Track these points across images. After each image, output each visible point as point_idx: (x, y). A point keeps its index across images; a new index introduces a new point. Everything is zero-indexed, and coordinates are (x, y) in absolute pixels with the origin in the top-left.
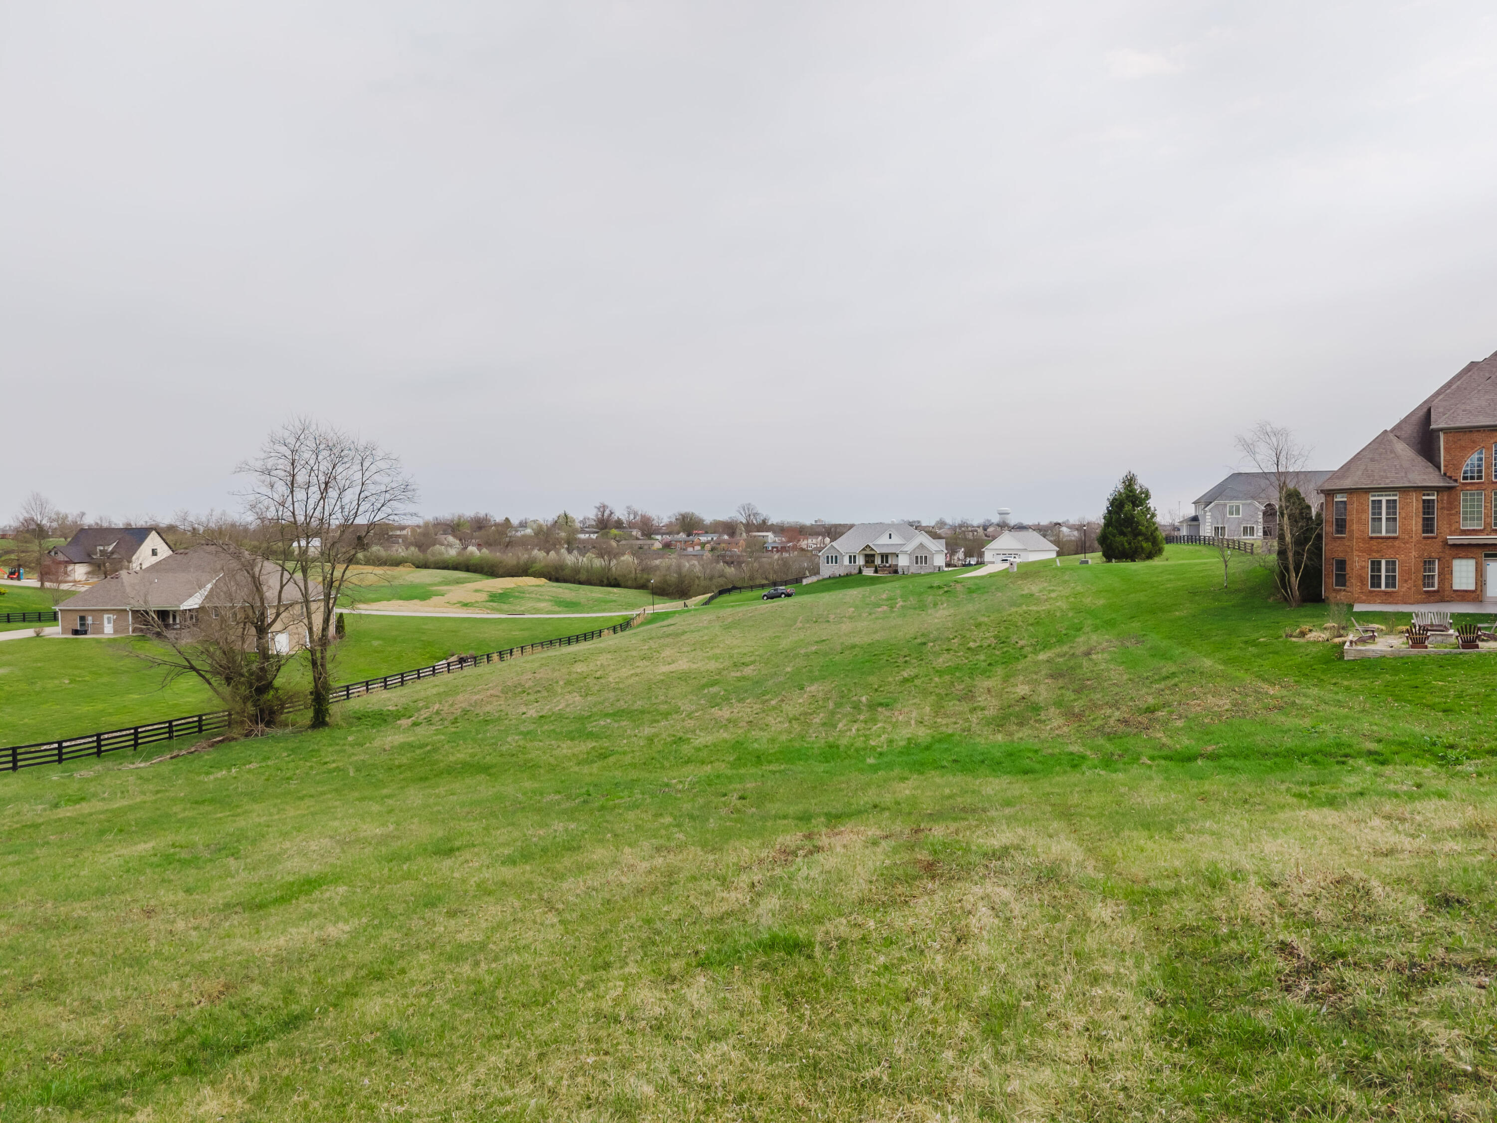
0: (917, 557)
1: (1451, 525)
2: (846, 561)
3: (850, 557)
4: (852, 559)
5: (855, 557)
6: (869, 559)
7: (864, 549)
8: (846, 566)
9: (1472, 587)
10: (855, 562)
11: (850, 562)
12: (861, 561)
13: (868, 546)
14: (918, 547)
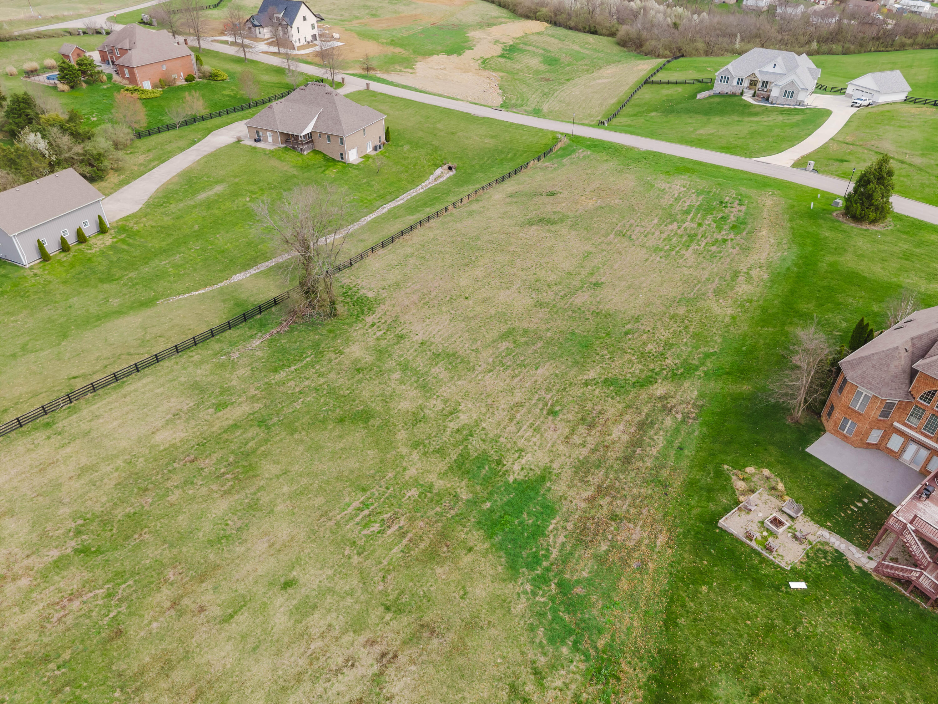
0: (786, 92)
1: (900, 417)
2: (735, 82)
3: (739, 79)
4: (740, 81)
5: (742, 79)
6: (753, 83)
7: (750, 76)
8: (733, 86)
9: (896, 450)
10: (741, 84)
11: (738, 83)
12: (746, 84)
13: (753, 74)
14: (789, 84)
